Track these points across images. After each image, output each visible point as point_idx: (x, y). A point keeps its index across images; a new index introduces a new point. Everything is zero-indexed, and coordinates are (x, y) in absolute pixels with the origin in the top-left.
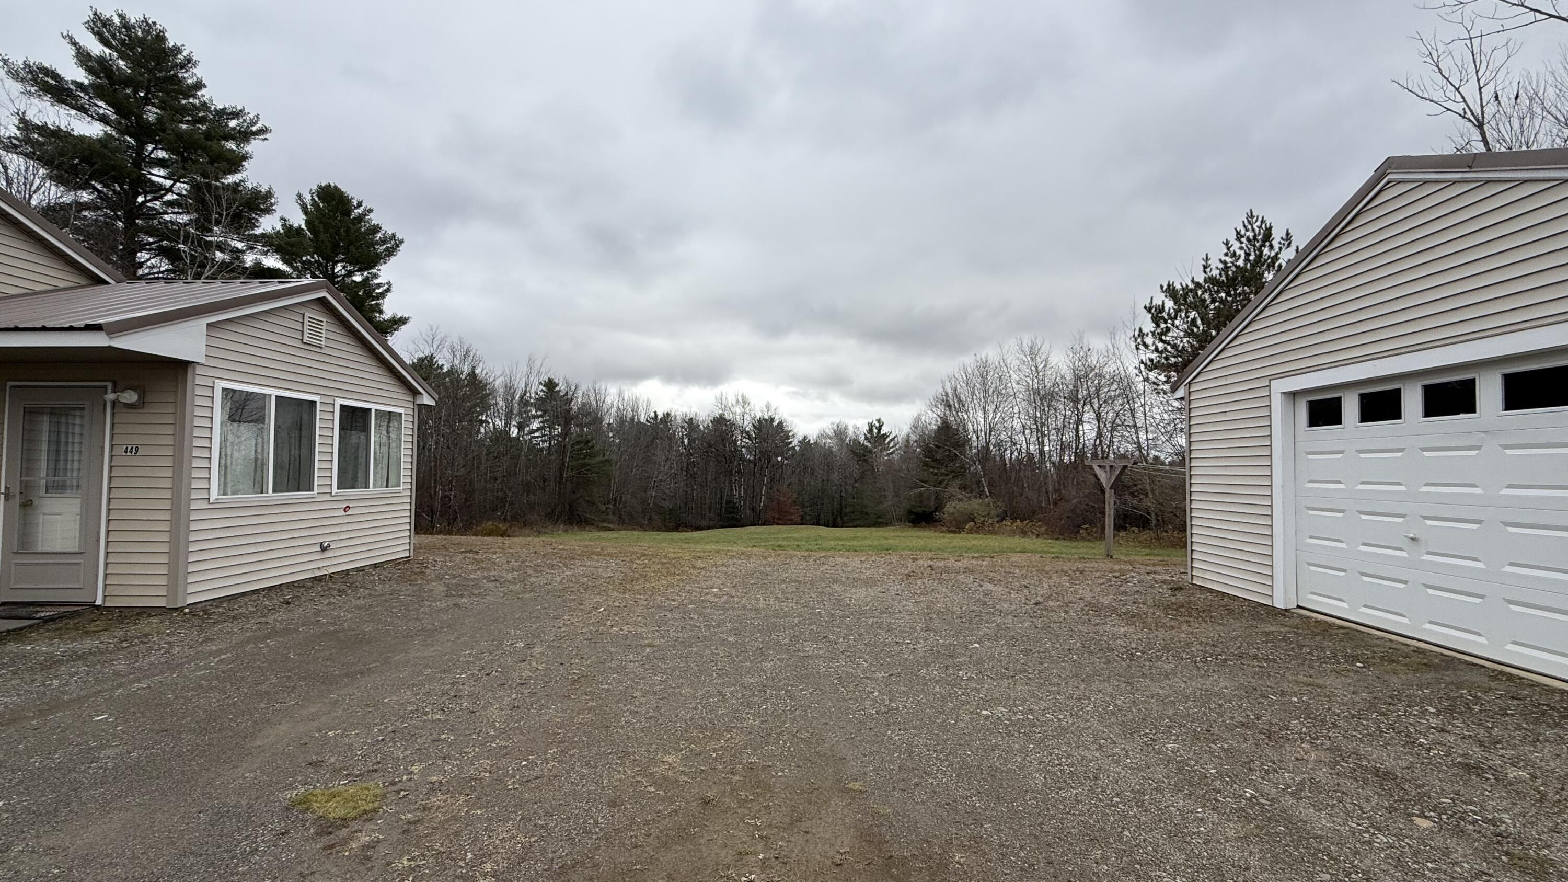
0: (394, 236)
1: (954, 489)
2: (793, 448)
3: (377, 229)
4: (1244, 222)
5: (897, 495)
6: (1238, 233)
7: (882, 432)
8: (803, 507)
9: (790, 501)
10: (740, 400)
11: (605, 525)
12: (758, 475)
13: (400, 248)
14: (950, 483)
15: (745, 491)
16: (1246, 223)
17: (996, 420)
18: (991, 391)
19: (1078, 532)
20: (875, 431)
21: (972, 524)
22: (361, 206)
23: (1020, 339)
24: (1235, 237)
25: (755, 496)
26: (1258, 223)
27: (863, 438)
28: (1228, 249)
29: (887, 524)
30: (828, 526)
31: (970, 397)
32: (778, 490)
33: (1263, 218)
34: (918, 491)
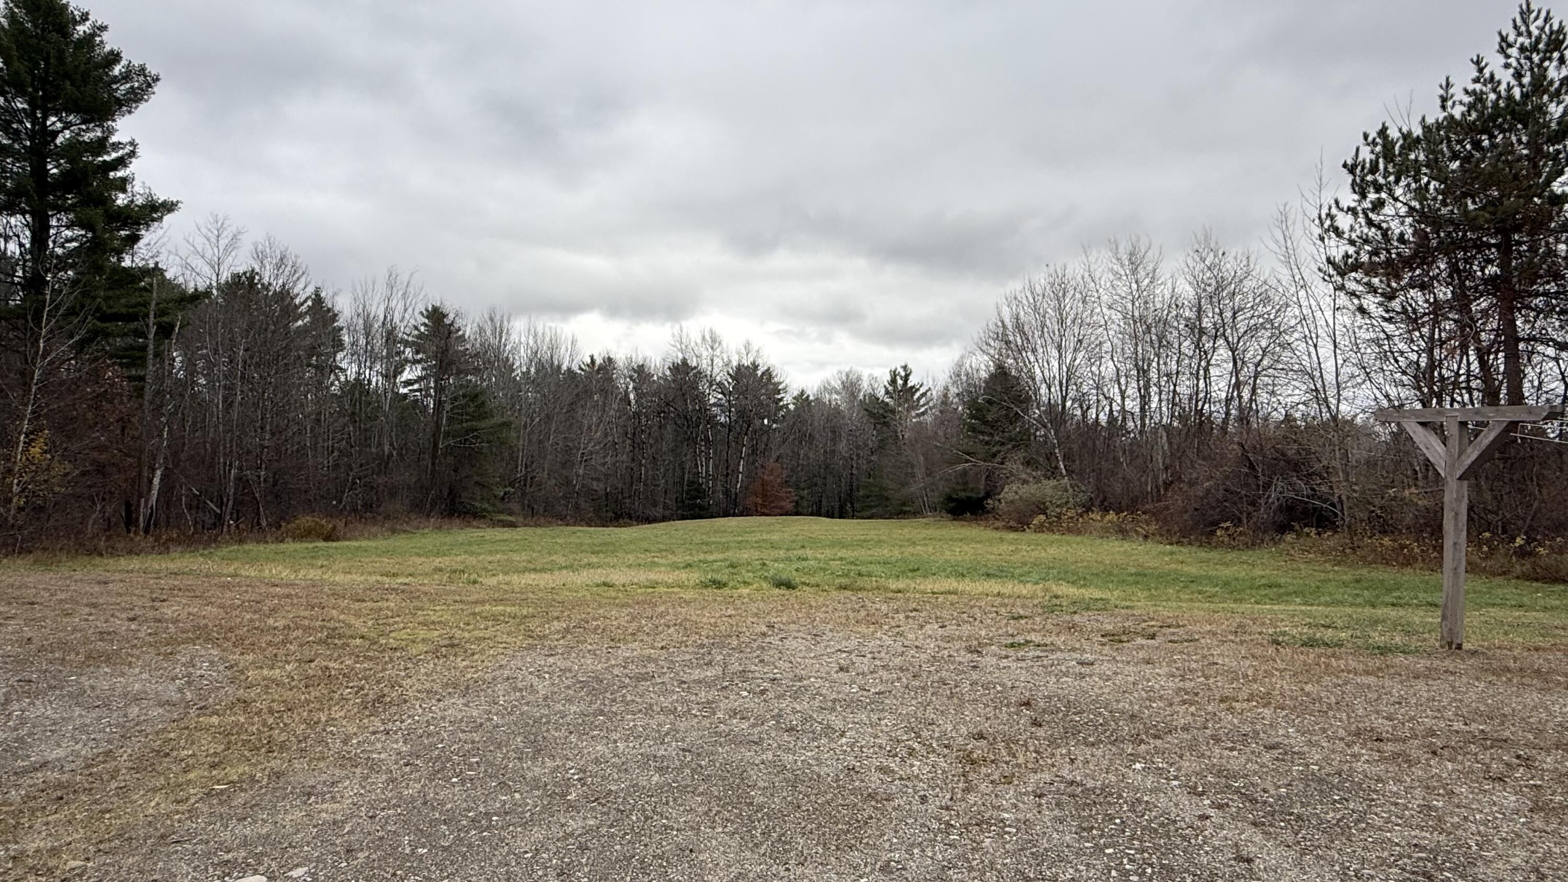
0: (142, 70)
1: (1014, 465)
2: (786, 406)
3: (115, 57)
4: (1514, 21)
5: (929, 474)
6: (1504, 39)
7: (910, 384)
8: (798, 488)
9: (779, 480)
10: (708, 337)
11: (503, 517)
12: (733, 444)
13: (155, 89)
14: (1009, 456)
15: (716, 467)
16: (1519, 22)
17: (1077, 362)
18: (1069, 322)
19: (1213, 533)
20: (900, 382)
21: (1042, 517)
22: (87, 19)
23: (1115, 241)
24: (1497, 47)
25: (729, 473)
26: (1540, 22)
27: (883, 391)
28: (1481, 70)
29: (916, 514)
30: (832, 517)
31: (1039, 328)
32: (762, 466)
33: (1548, 13)
34: (960, 467)
